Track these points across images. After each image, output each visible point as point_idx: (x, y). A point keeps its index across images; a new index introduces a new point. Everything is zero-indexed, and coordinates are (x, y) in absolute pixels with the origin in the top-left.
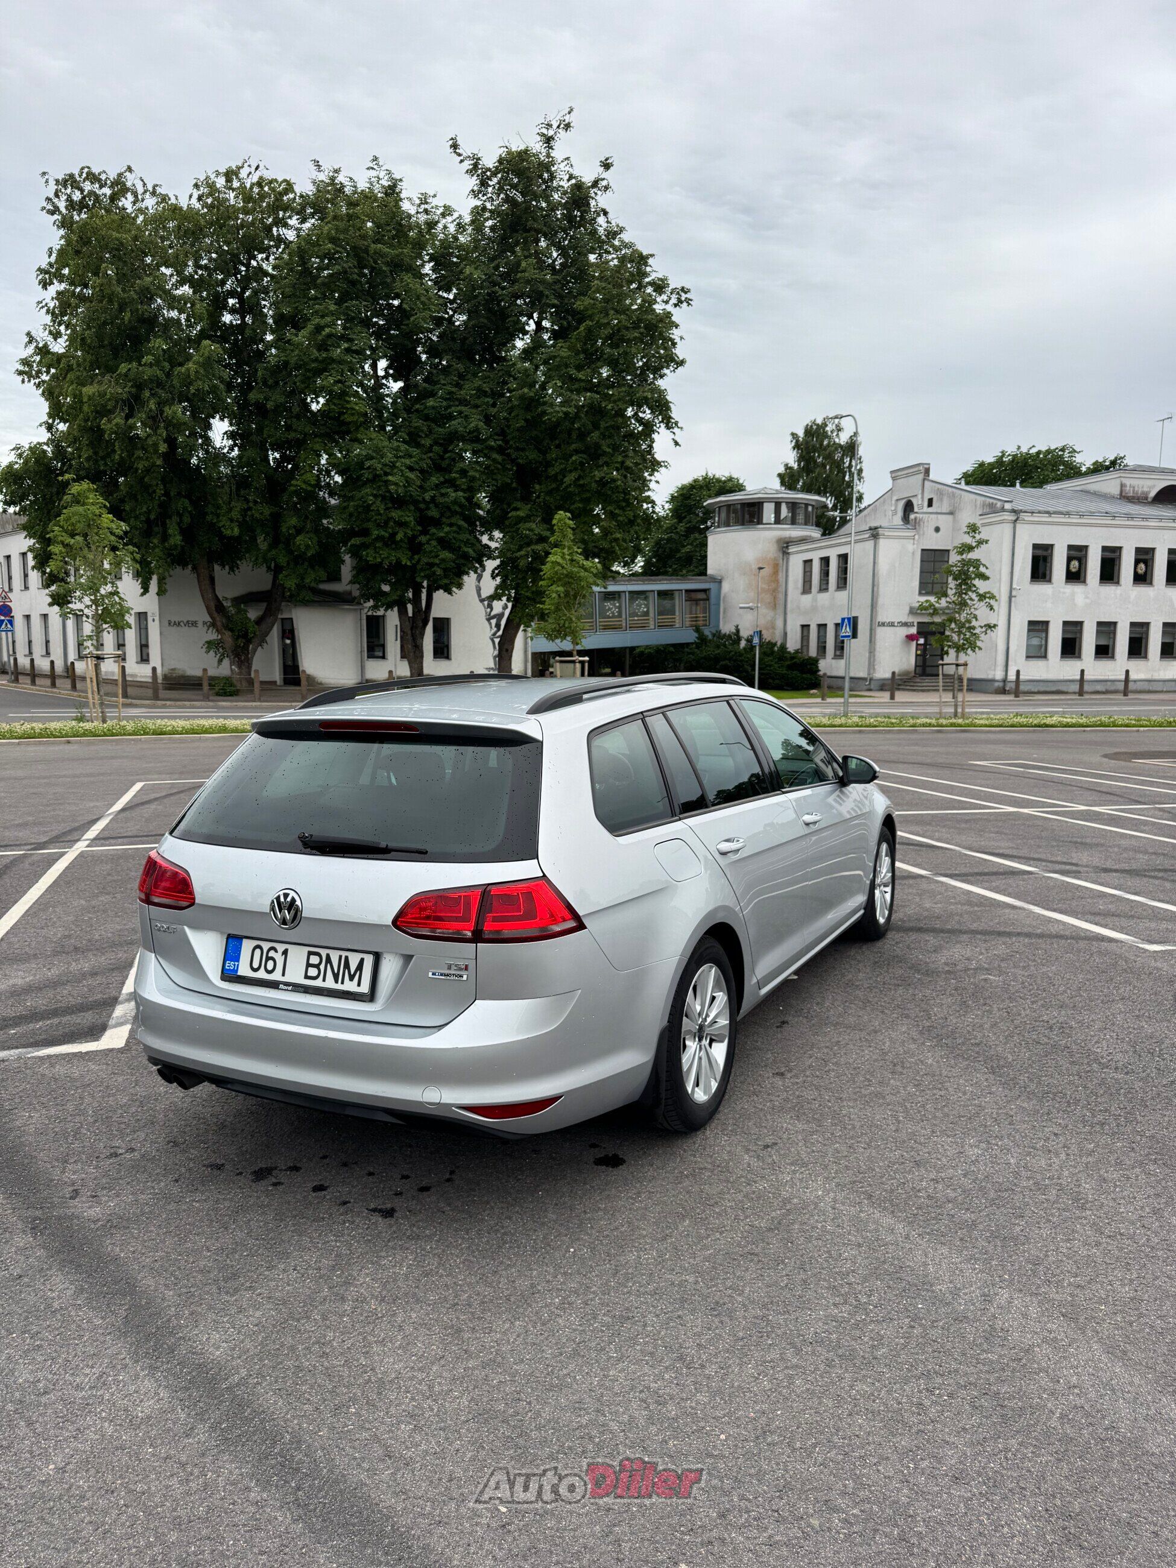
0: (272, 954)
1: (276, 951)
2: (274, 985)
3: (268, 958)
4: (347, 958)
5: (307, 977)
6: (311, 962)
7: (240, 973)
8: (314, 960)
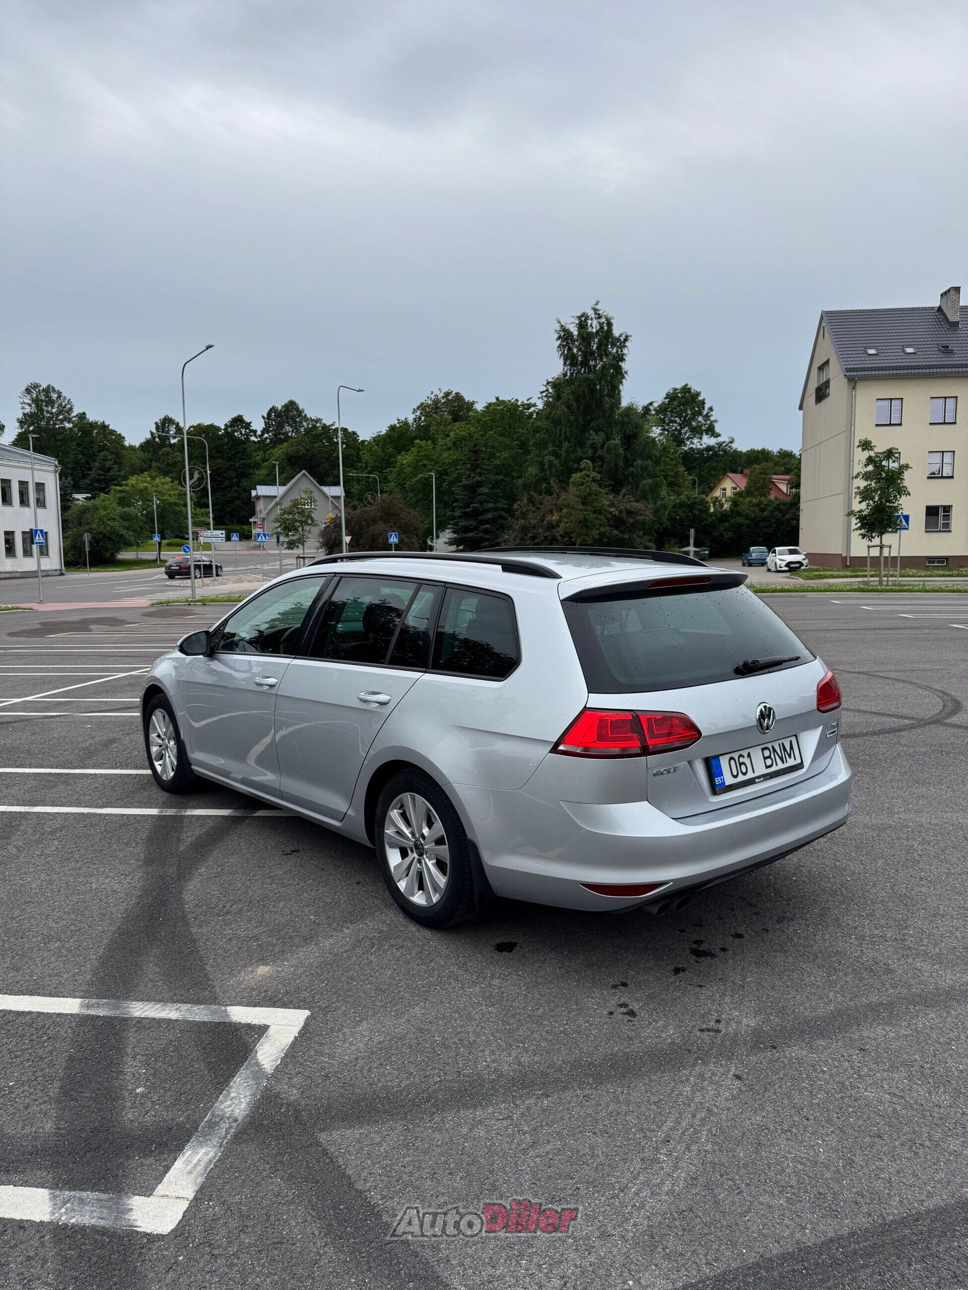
0: (742, 760)
1: (743, 757)
2: (751, 782)
3: (741, 764)
4: (783, 744)
5: (767, 767)
6: (765, 756)
7: (727, 784)
8: (767, 753)
